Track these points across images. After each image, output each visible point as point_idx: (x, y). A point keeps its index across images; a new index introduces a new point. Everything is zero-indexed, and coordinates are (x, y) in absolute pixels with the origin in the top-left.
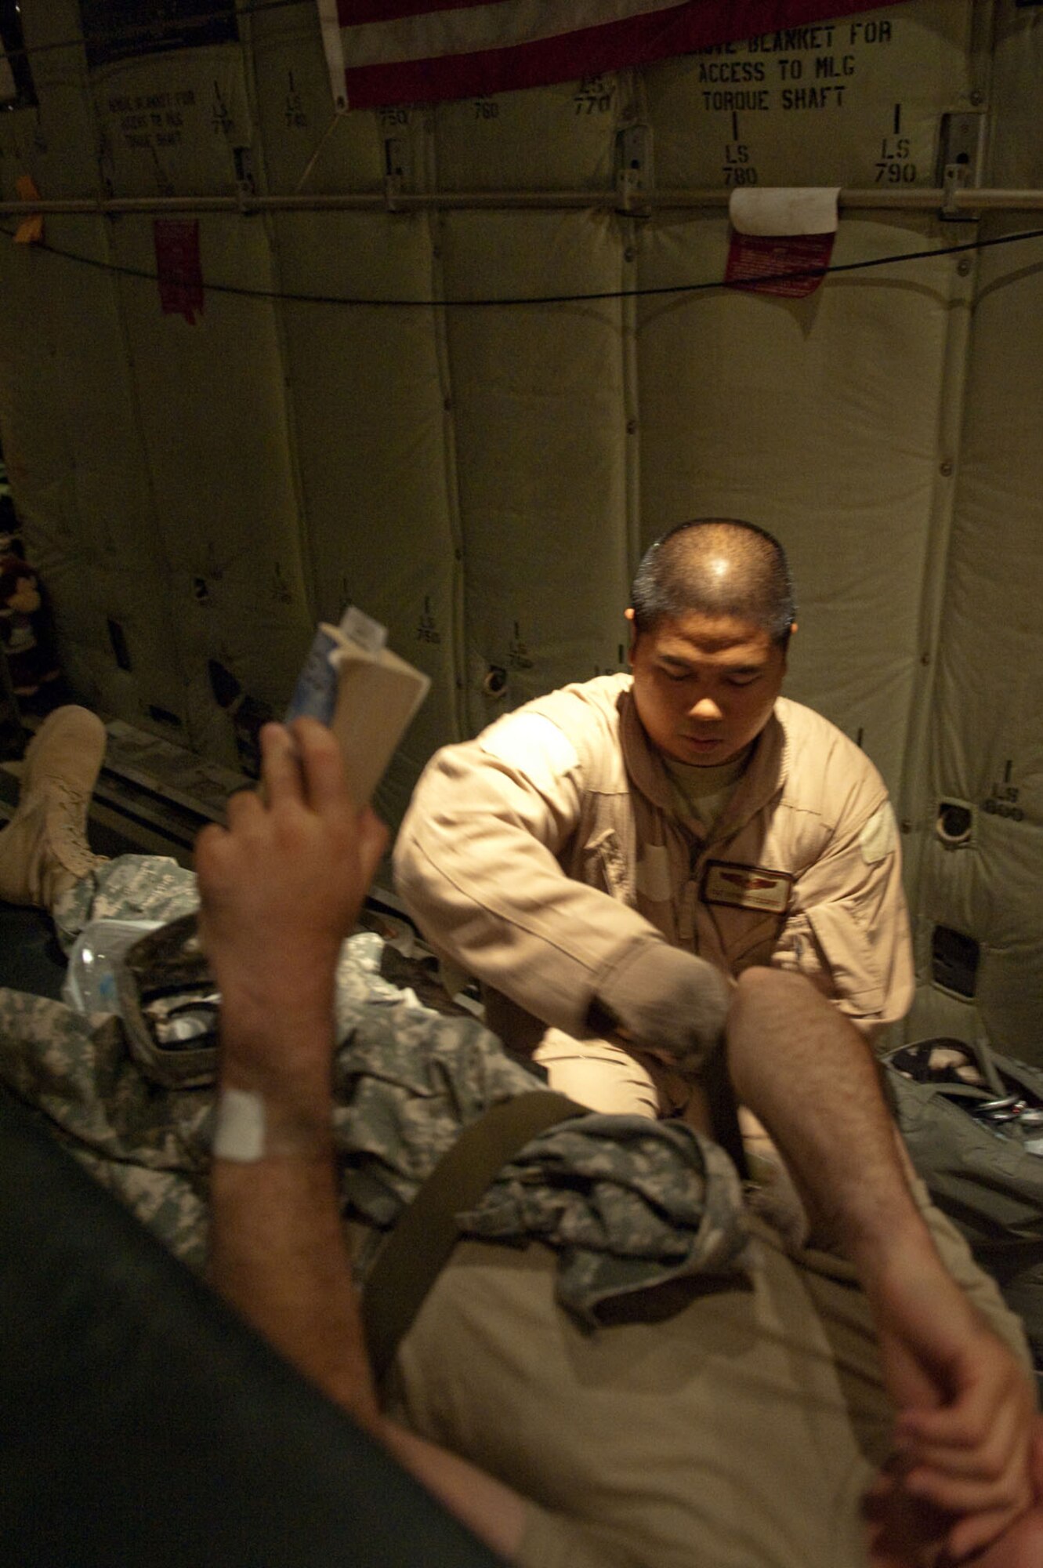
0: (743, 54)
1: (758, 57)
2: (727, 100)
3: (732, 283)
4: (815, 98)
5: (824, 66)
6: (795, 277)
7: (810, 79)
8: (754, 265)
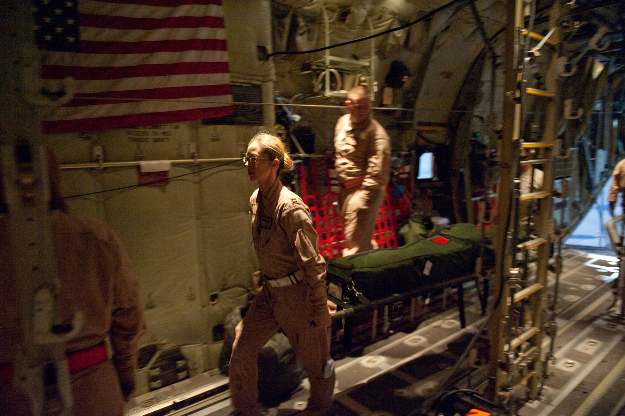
0: (141, 129)
1: (146, 130)
2: (135, 140)
3: (141, 185)
4: (161, 140)
5: (164, 133)
6: (160, 181)
7: (160, 136)
8: (146, 180)
